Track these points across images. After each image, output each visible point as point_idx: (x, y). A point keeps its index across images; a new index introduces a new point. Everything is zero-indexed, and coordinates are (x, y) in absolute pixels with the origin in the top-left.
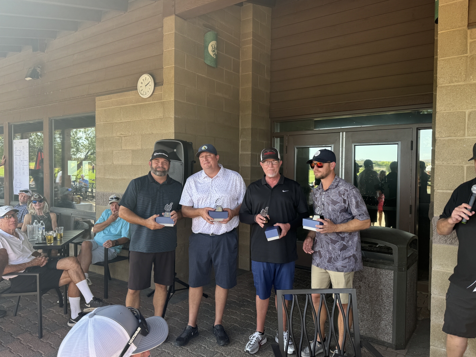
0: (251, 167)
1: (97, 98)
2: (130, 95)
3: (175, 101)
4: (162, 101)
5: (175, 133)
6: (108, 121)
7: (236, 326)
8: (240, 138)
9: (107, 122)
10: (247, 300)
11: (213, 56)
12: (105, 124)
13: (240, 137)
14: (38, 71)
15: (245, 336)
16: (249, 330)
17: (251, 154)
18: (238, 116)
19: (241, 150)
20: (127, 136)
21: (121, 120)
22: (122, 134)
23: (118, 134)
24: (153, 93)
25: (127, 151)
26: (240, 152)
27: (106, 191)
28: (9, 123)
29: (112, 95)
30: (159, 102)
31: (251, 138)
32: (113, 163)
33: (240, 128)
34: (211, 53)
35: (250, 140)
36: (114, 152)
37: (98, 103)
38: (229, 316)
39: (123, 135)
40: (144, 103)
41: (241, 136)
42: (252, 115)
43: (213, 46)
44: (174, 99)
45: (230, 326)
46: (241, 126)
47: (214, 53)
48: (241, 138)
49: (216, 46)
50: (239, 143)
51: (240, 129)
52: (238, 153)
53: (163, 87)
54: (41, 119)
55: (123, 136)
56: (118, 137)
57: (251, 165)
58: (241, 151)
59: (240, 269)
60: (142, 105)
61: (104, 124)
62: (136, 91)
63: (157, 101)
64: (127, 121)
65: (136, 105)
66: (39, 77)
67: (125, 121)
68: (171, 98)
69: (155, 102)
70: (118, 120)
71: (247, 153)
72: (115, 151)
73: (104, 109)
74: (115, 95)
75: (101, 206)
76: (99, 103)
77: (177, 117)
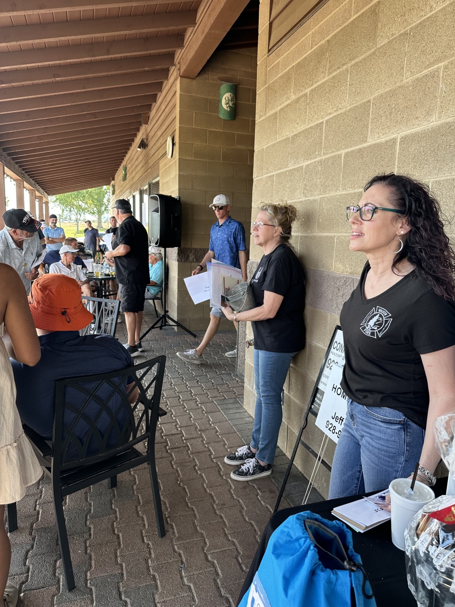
1: (160, 162)
5: (179, 189)
6: (162, 182)
11: (226, 109)
14: (145, 142)
28: (140, 189)
29: (163, 159)
30: (175, 161)
34: (225, 106)
37: (160, 166)
40: (171, 163)
43: (227, 98)
47: (228, 105)
49: (230, 98)
53: (175, 149)
61: (161, 185)
64: (167, 181)
65: (169, 166)
66: (147, 147)
68: (178, 157)
73: (161, 171)
77: (182, 173)
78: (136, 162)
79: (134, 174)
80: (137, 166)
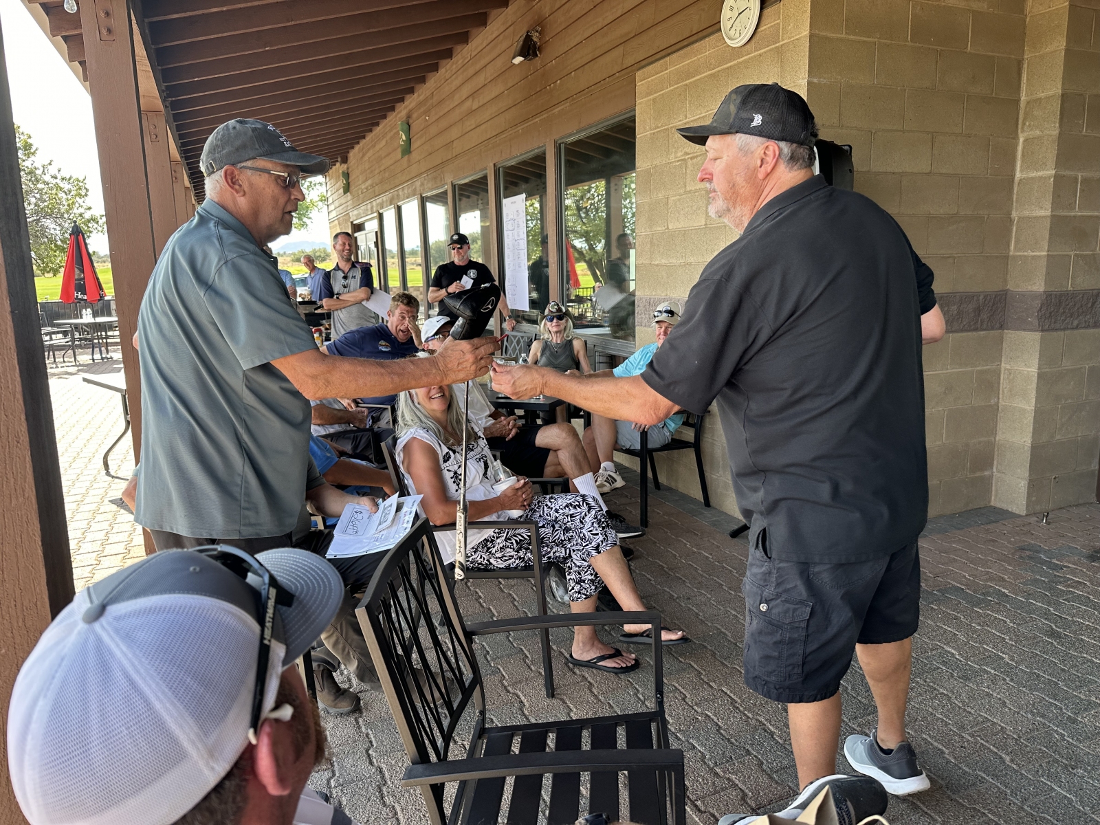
0: (1053, 216)
1: (639, 74)
2: (705, 50)
3: (811, 36)
4: (777, 45)
6: (660, 125)
7: (949, 652)
8: (1019, 131)
9: (658, 127)
10: (1000, 591)
12: (654, 133)
13: (1022, 128)
14: (535, 39)
15: (971, 685)
16: (988, 673)
17: (1056, 176)
18: (1020, 63)
19: (1021, 167)
20: (697, 157)
21: (686, 118)
22: (687, 154)
23: (679, 154)
24: (756, 29)
25: (697, 194)
26: (1018, 175)
27: (654, 293)
28: (494, 164)
29: (667, 59)
30: (771, 50)
31: (1057, 125)
32: (668, 228)
33: (1022, 99)
35: (1056, 132)
36: (671, 200)
37: (641, 86)
38: (932, 623)
39: (689, 154)
40: (735, 62)
41: (1024, 124)
42: (1067, 51)
44: (808, 32)
45: (932, 650)
46: (1026, 90)
48: (1023, 131)
50: (1017, 144)
51: (1022, 105)
52: (1013, 176)
53: (781, 7)
54: (542, 146)
55: (688, 158)
56: (678, 161)
57: (1052, 212)
58: (1022, 171)
59: (995, 508)
60: (731, 67)
61: (651, 134)
62: (719, 34)
63: (767, 49)
64: (698, 117)
65: (719, 71)
66: (538, 52)
67: (695, 118)
68: (801, 30)
69: (762, 51)
70: (679, 119)
71: (1040, 173)
72: (673, 198)
73: (651, 97)
74: (674, 56)
75: (645, 328)
76: (642, 84)
77: (815, 80)
78: (468, 104)
79: (455, 133)
80: (471, 112)
